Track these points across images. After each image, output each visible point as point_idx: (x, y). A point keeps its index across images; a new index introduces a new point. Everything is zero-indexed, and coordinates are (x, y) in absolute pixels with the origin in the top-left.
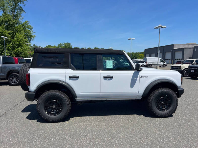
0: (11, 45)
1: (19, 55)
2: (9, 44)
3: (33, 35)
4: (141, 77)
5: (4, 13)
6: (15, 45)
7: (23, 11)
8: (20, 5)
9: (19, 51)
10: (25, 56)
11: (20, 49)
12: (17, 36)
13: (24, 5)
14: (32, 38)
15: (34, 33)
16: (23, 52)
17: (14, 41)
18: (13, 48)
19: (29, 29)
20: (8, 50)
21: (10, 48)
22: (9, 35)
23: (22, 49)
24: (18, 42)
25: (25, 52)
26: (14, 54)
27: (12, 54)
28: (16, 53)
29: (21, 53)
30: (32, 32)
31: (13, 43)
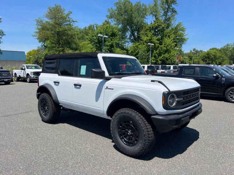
0: (157, 52)
1: (165, 61)
2: (156, 50)
3: (186, 37)
4: (106, 89)
5: (156, 19)
6: (162, 51)
7: (176, 12)
8: (173, 6)
9: (165, 58)
10: (171, 62)
11: (166, 55)
12: (165, 41)
13: (177, 5)
14: (183, 42)
15: (186, 35)
16: (169, 58)
17: (161, 47)
18: (160, 55)
19: (182, 32)
20: (155, 57)
21: (156, 54)
22: (157, 42)
23: (169, 55)
24: (165, 47)
25: (172, 58)
26: (160, 61)
27: (158, 61)
28: (162, 60)
29: (167, 59)
30: (185, 35)
31: (160, 49)
